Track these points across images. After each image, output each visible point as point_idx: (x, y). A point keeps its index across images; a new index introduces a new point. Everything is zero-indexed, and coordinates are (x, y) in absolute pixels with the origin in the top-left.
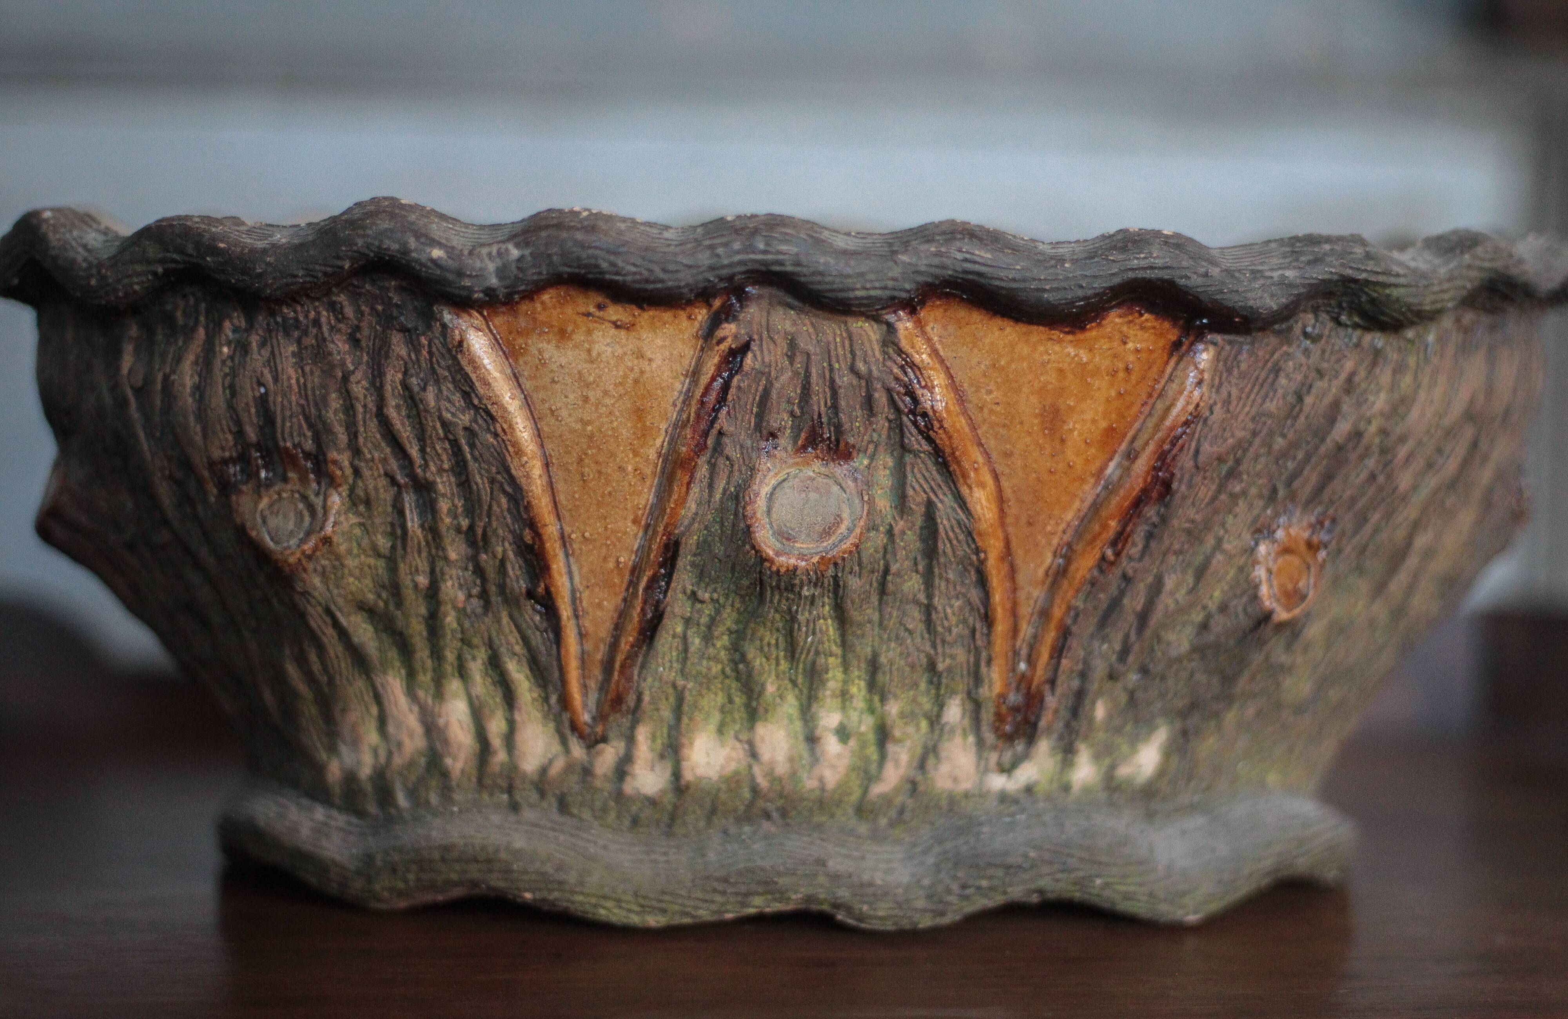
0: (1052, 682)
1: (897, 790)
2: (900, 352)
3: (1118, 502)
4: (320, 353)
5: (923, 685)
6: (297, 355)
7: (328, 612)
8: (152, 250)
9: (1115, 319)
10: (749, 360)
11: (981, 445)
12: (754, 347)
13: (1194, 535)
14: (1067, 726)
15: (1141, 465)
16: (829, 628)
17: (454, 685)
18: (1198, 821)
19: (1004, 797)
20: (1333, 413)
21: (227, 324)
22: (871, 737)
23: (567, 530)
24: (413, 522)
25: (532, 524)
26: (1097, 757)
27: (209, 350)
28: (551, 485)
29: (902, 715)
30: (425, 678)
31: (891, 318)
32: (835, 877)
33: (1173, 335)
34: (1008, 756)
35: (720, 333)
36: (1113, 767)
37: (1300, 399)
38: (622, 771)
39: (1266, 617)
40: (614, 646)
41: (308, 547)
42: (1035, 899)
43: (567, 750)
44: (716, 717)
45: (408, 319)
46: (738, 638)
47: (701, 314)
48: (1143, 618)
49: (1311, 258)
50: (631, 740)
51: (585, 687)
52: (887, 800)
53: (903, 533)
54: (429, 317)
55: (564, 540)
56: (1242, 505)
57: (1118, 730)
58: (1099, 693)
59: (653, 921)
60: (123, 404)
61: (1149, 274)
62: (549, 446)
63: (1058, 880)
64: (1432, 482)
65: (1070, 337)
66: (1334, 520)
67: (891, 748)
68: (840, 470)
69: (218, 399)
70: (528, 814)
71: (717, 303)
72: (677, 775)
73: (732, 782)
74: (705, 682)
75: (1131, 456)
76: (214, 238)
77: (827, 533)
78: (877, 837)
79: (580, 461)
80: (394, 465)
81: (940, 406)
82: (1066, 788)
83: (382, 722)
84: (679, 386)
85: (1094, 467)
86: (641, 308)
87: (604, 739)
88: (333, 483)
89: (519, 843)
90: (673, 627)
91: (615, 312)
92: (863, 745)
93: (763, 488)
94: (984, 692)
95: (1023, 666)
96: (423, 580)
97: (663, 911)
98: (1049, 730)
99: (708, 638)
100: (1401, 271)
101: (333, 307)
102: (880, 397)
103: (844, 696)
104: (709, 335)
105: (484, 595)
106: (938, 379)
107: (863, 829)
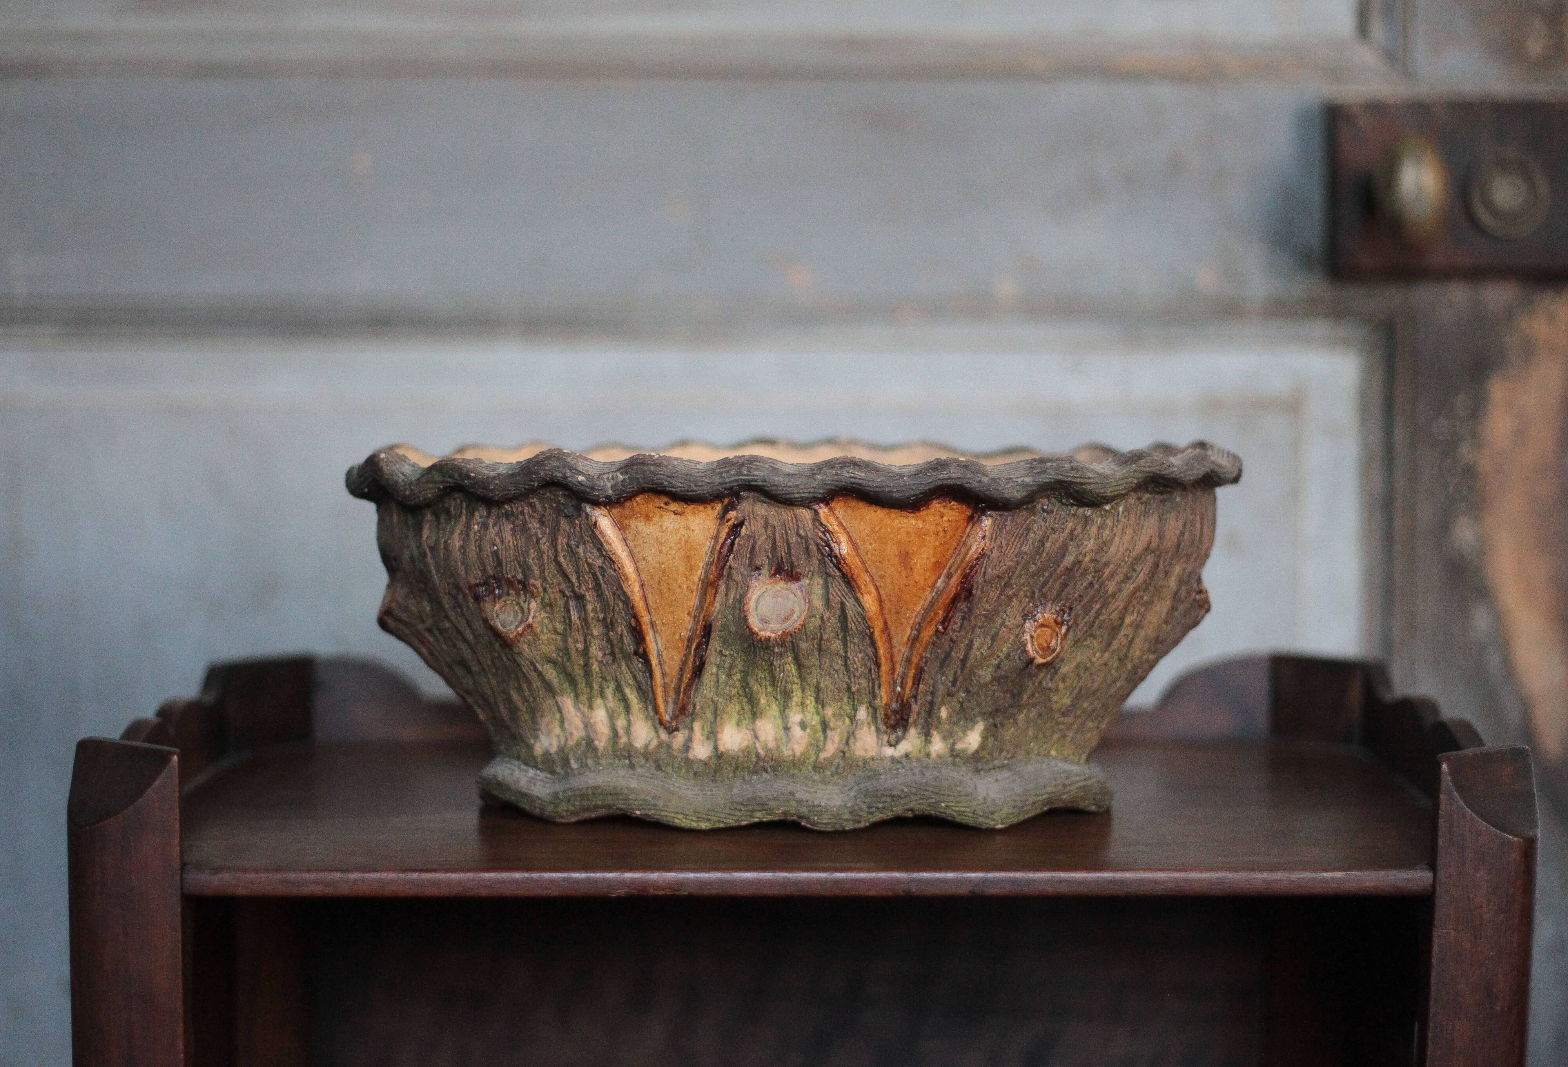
0: (915, 697)
1: (834, 756)
2: (821, 524)
3: (944, 600)
4: (524, 529)
5: (845, 700)
6: (513, 530)
7: (532, 664)
8: (437, 477)
9: (936, 505)
10: (744, 530)
11: (867, 571)
12: (746, 523)
13: (990, 617)
14: (926, 721)
15: (955, 580)
16: (792, 669)
17: (598, 701)
18: (1007, 774)
19: (893, 760)
20: (1063, 551)
21: (477, 514)
22: (819, 727)
23: (654, 619)
24: (574, 615)
25: (635, 616)
26: (944, 738)
27: (468, 527)
28: (645, 597)
29: (834, 715)
30: (583, 698)
31: (816, 507)
32: (800, 802)
33: (969, 513)
34: (893, 737)
35: (728, 516)
36: (954, 744)
37: (1042, 543)
38: (687, 747)
39: (1031, 661)
40: (680, 680)
41: (520, 629)
42: (910, 814)
43: (658, 736)
44: (735, 717)
45: (569, 510)
46: (745, 674)
47: (719, 507)
48: (964, 662)
49: (1039, 470)
50: (691, 729)
51: (666, 701)
52: (829, 761)
53: (829, 619)
54: (579, 510)
55: (653, 624)
56: (1015, 601)
57: (956, 724)
58: (943, 703)
59: (704, 826)
60: (424, 555)
61: (949, 482)
62: (643, 576)
63: (920, 804)
64: (1130, 587)
65: (912, 515)
66: (1071, 609)
67: (829, 733)
68: (794, 586)
69: (473, 552)
70: (639, 770)
71: (726, 501)
72: (716, 748)
73: (747, 752)
74: (730, 698)
75: (949, 576)
76: (468, 471)
77: (786, 619)
78: (824, 781)
79: (659, 583)
80: (564, 586)
81: (844, 552)
82: (928, 755)
83: (562, 722)
84: (709, 543)
85: (930, 583)
86: (687, 504)
87: (677, 729)
88: (533, 596)
89: (634, 784)
90: (711, 669)
91: (674, 506)
92: (815, 732)
93: (753, 596)
94: (877, 702)
95: (899, 689)
96: (580, 646)
97: (709, 820)
98: (915, 723)
99: (729, 675)
100: (1091, 475)
101: (532, 506)
102: (813, 548)
103: (803, 704)
104: (722, 517)
105: (612, 654)
106: (843, 538)
107: (817, 777)
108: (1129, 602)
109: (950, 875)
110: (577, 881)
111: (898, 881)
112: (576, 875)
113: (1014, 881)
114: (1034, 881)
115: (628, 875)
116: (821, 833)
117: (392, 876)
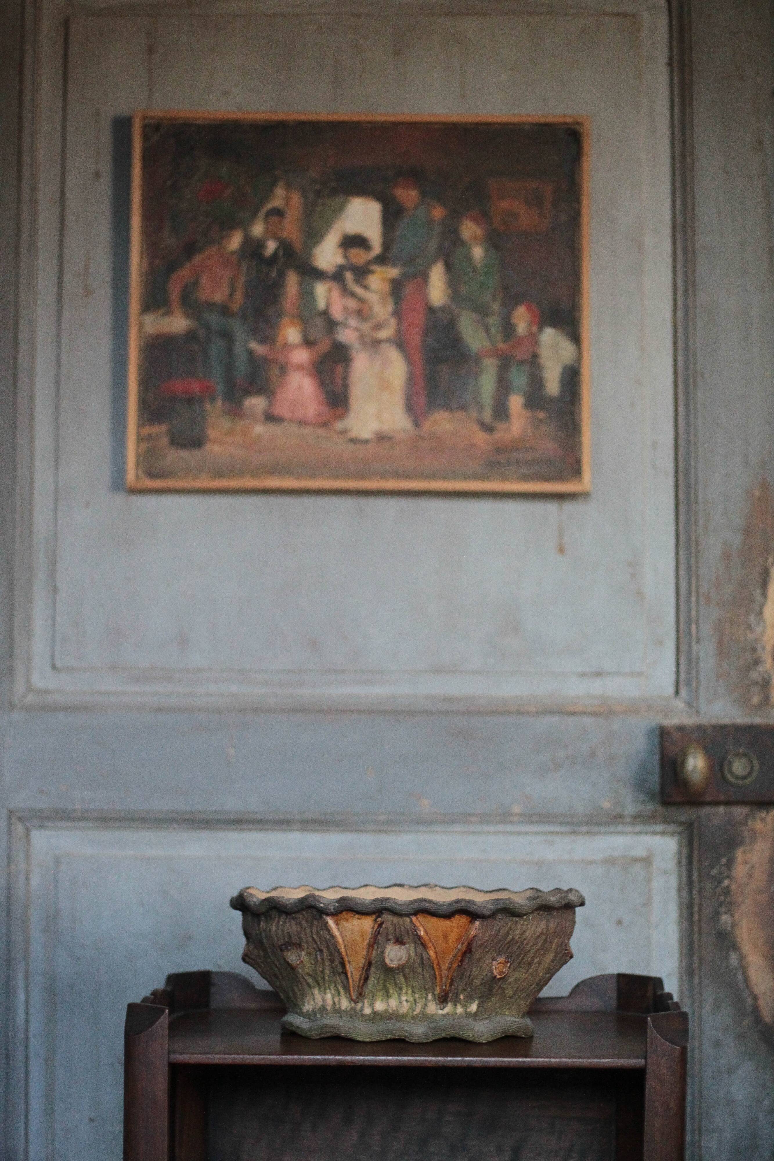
0: (450, 990)
1: (419, 1014)
2: (413, 923)
3: (460, 953)
4: (300, 924)
5: (423, 991)
6: (296, 924)
7: (303, 976)
8: (266, 903)
9: (457, 917)
10: (384, 926)
11: (431, 942)
12: (385, 922)
13: (479, 960)
14: (455, 1000)
15: (465, 945)
16: (403, 979)
17: (328, 991)
18: (488, 1021)
19: (442, 1015)
20: (507, 934)
21: (282, 918)
22: (413, 1002)
23: (350, 959)
24: (319, 958)
25: (342, 958)
26: (462, 1007)
27: (278, 922)
28: (346, 951)
29: (419, 998)
30: (322, 989)
31: (411, 917)
32: (405, 1031)
33: (470, 919)
34: (442, 1006)
35: (378, 920)
36: (466, 1009)
37: (499, 931)
38: (362, 1009)
39: (495, 977)
40: (359, 983)
41: (298, 963)
42: (448, 1036)
43: (351, 1005)
44: (381, 998)
45: (318, 917)
46: (384, 981)
47: (374, 917)
48: (469, 977)
49: (497, 903)
50: (364, 1002)
51: (354, 991)
52: (417, 1015)
53: (416, 959)
54: (321, 917)
55: (349, 961)
56: (489, 954)
57: (467, 1001)
58: (461, 993)
59: (368, 1040)
60: (261, 933)
61: (462, 908)
62: (346, 943)
63: (453, 1032)
64: (535, 948)
65: (448, 920)
66: (511, 956)
67: (417, 1004)
68: (403, 947)
69: (280, 932)
70: (344, 1018)
71: (377, 914)
72: (373, 1010)
73: (386, 1011)
74: (378, 990)
75: (463, 944)
76: (279, 901)
77: (400, 960)
78: (415, 1023)
79: (352, 945)
80: (315, 946)
81: (422, 934)
82: (456, 1013)
83: (314, 999)
84: (370, 930)
85: (455, 946)
86: (362, 915)
87: (358, 1002)
88: (303, 950)
89: (341, 1024)
90: (371, 979)
91: (357, 916)
92: (412, 1004)
93: (387, 951)
94: (436, 992)
95: (444, 987)
96: (321, 969)
97: (370, 1038)
98: (451, 1001)
99: (378, 981)
100: (517, 905)
101: (303, 915)
102: (410, 933)
103: (406, 993)
104: (375, 921)
105: (333, 972)
106: (422, 929)
107: (413, 1021)
108: (535, 954)
109: (460, 1059)
110: (318, 1059)
111: (439, 1061)
112: (318, 1057)
113: (484, 1061)
114: (490, 1062)
115: (337, 1057)
116: (413, 1043)
117: (248, 1056)
